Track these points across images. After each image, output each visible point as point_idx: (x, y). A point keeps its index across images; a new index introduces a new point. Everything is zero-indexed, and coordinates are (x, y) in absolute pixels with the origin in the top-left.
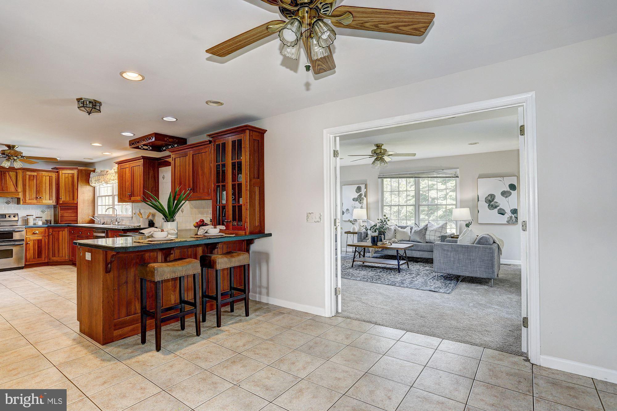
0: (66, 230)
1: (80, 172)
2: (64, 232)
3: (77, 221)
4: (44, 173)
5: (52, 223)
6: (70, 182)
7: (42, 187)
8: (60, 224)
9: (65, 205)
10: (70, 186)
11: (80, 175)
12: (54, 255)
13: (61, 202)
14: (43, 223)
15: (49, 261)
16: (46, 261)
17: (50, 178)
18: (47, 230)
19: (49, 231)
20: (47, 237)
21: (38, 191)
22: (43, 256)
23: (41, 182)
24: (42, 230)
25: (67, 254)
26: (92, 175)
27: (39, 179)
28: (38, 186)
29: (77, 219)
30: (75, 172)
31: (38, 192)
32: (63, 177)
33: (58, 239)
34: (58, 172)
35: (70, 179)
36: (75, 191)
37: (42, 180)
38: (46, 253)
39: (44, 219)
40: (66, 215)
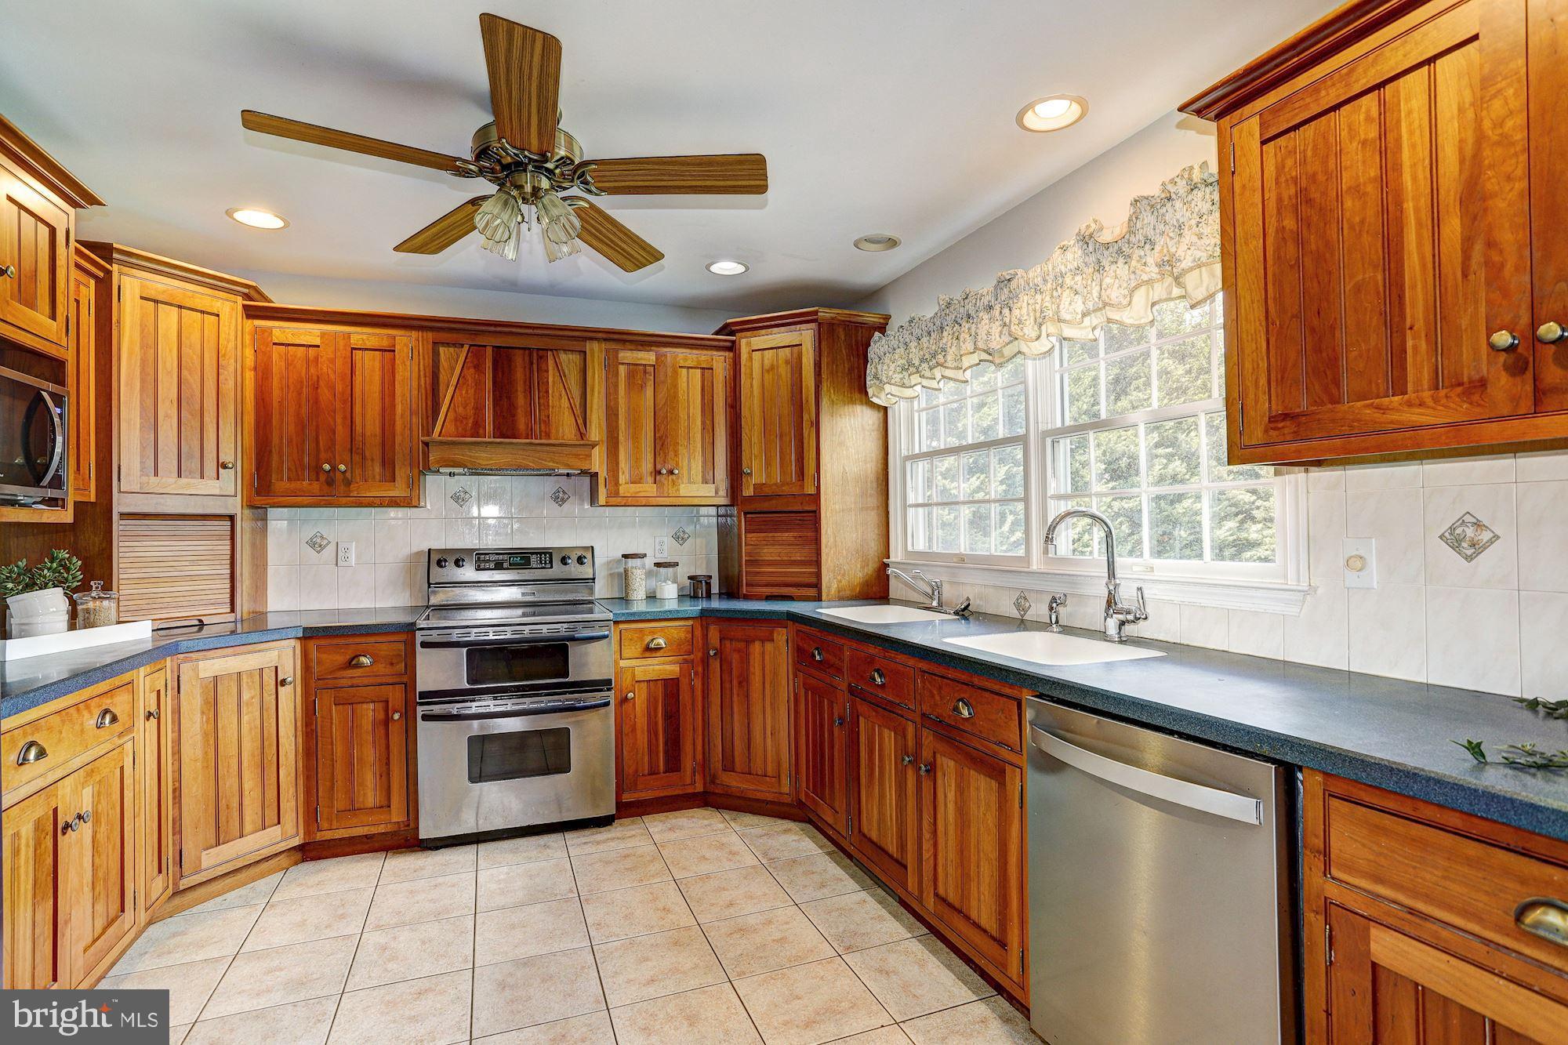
0: (781, 635)
1: (826, 332)
2: (769, 646)
3: (817, 585)
4: (683, 355)
5: (715, 589)
6: (785, 392)
7: (677, 418)
8: (747, 597)
9: (765, 506)
10: (787, 410)
11: (825, 353)
12: (729, 766)
13: (748, 491)
14: (681, 597)
15: (711, 788)
16: (699, 788)
17: (703, 375)
18: (698, 633)
19: (705, 636)
20: (700, 669)
21: (661, 438)
22: (688, 763)
23: (673, 398)
24: (677, 631)
25: (785, 765)
26: (878, 346)
27: (663, 382)
28: (660, 414)
29: (819, 575)
30: (805, 336)
31: (663, 443)
32: (756, 366)
33: (744, 681)
34: (732, 348)
35: (784, 371)
36: (808, 432)
37: (675, 386)
38: (699, 748)
39: (683, 572)
40: (769, 553)
